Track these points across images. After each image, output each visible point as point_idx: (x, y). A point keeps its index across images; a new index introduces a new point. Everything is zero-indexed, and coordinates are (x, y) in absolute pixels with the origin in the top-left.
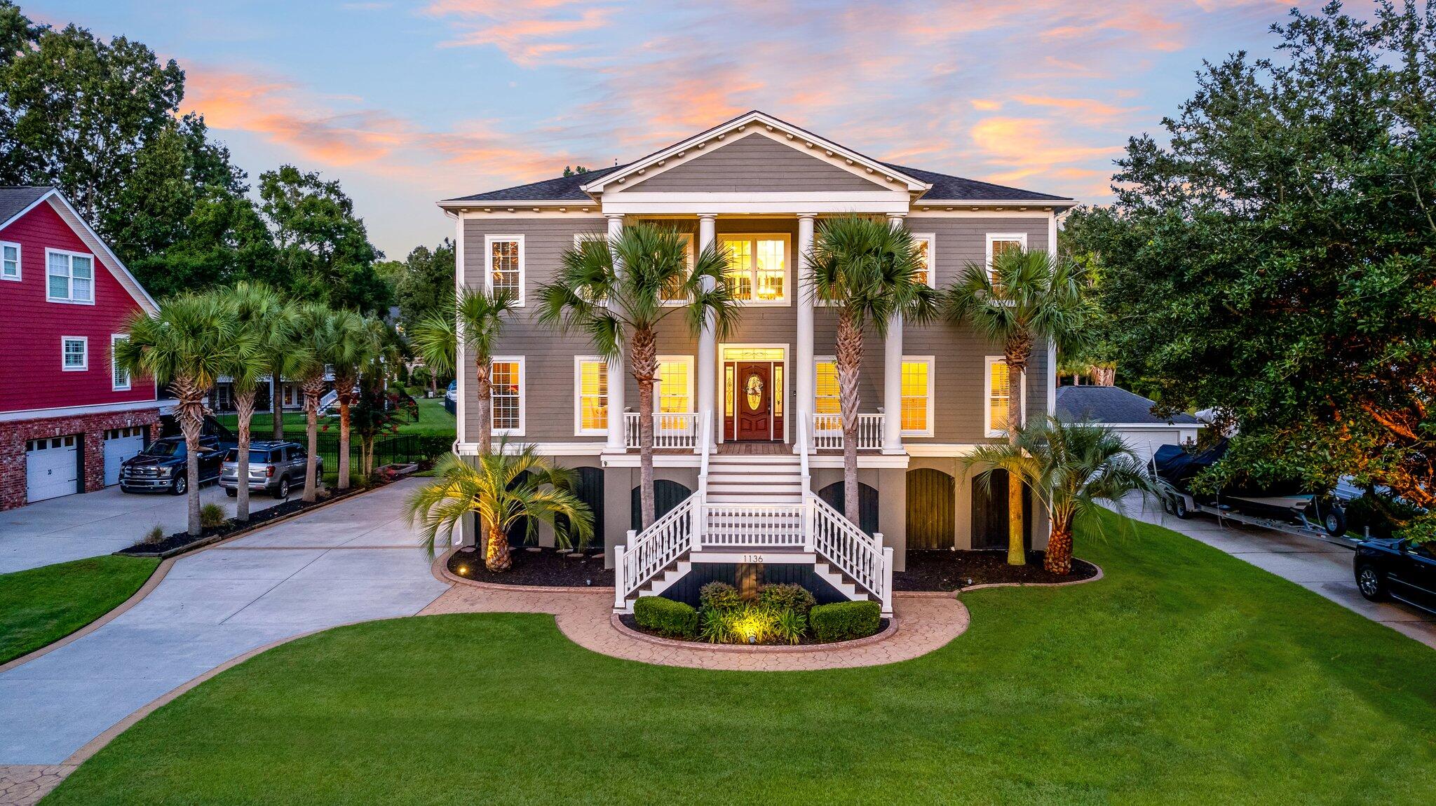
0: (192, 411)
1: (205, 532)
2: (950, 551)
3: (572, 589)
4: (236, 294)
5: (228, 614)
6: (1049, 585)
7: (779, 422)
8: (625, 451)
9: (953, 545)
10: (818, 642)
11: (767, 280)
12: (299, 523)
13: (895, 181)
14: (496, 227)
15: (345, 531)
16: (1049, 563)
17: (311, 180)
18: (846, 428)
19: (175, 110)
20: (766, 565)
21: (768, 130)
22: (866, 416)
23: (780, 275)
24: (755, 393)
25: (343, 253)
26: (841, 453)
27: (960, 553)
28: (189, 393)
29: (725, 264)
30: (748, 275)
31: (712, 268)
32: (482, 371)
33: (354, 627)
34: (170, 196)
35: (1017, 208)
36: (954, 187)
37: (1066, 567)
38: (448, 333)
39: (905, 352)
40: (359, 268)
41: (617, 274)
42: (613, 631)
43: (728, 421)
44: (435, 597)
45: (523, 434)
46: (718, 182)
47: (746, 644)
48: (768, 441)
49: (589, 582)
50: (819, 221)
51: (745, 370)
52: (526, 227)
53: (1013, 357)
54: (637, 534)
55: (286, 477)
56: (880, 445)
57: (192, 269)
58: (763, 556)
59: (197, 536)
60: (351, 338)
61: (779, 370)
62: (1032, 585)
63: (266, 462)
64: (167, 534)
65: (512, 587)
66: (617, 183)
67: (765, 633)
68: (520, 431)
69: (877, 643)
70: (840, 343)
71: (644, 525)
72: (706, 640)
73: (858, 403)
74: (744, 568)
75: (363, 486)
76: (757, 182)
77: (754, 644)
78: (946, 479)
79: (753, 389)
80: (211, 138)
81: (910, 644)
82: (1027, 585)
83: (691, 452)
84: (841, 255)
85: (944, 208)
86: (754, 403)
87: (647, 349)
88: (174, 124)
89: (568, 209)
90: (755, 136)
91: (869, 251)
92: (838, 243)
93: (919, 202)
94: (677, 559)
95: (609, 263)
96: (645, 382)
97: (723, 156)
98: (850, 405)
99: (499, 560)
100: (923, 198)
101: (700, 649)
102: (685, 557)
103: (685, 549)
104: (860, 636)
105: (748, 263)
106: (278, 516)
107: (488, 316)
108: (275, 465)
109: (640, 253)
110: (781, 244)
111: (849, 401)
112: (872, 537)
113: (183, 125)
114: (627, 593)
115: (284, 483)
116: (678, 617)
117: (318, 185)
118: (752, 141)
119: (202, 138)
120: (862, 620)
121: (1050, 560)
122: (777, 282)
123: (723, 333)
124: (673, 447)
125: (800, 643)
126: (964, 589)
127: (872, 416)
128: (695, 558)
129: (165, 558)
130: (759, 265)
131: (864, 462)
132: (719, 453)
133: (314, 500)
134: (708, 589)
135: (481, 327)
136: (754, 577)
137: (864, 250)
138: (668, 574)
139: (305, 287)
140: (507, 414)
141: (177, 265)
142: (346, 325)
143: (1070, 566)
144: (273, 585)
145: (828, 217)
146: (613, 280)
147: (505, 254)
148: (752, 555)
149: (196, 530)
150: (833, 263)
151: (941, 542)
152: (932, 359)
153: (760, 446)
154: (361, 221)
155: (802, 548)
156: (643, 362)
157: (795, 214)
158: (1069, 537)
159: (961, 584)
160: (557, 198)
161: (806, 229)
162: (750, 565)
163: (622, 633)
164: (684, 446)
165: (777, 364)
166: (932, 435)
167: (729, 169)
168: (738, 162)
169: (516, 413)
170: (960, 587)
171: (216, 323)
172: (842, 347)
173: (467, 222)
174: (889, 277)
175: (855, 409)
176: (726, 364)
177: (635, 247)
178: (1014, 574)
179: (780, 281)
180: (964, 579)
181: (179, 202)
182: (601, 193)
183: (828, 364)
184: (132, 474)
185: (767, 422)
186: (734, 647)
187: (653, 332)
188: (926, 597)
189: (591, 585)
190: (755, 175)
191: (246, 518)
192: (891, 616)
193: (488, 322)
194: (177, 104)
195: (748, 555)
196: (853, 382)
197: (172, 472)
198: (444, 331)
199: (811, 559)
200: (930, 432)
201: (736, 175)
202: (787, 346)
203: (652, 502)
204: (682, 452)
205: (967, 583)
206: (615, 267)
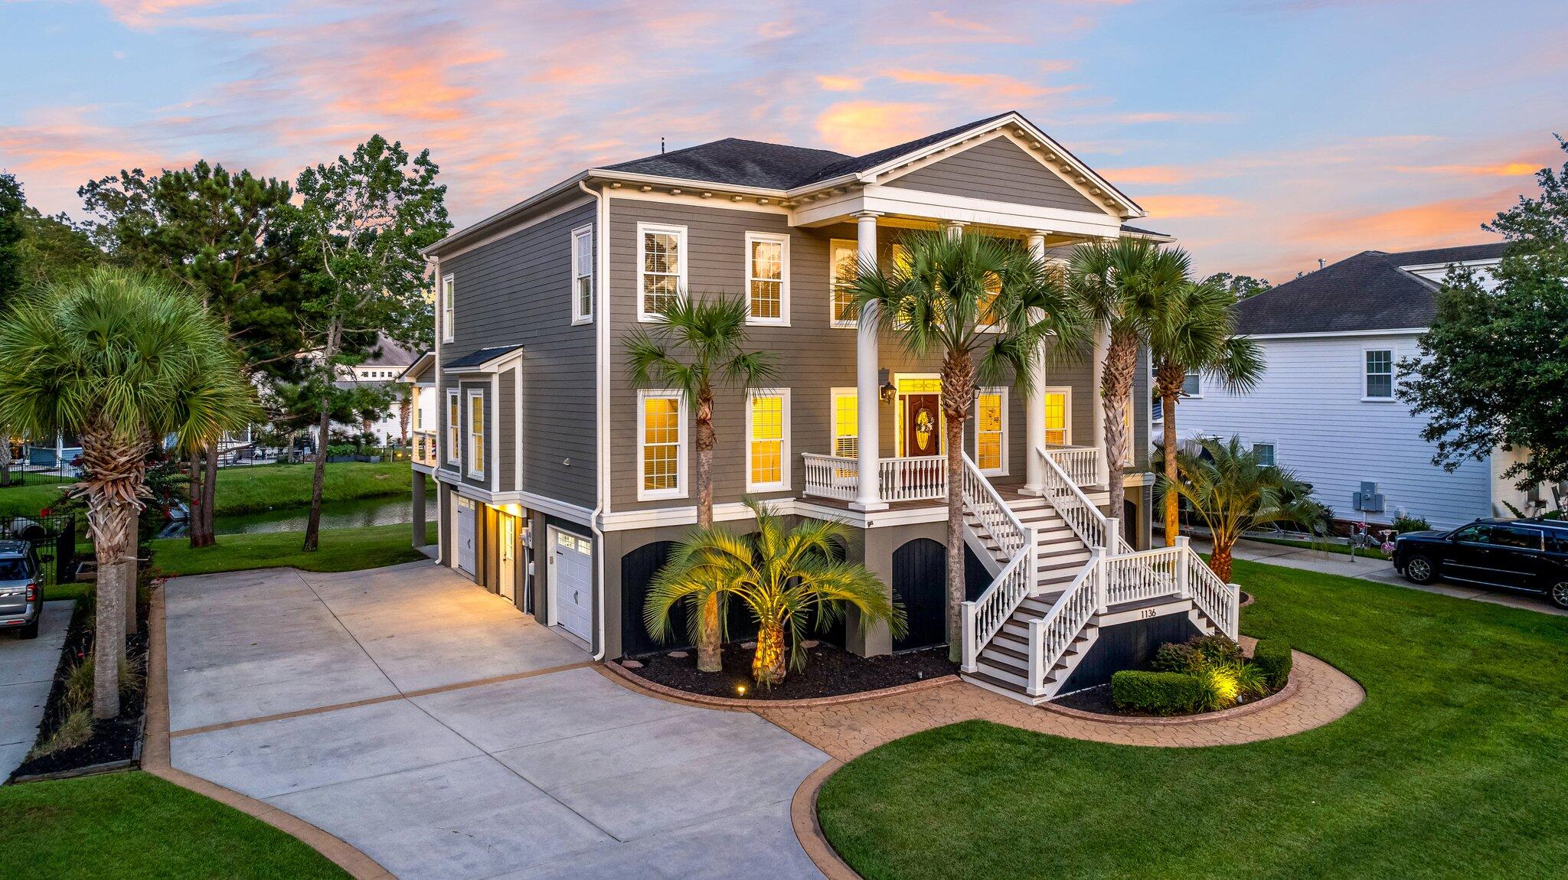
8: (887, 507)
14: (649, 213)
21: (1016, 135)
45: (685, 495)
46: (972, 186)
47: (1241, 704)
49: (920, 676)
51: (914, 404)
52: (690, 217)
58: (1155, 609)
66: (885, 174)
67: (1238, 688)
68: (680, 491)
76: (1004, 190)
77: (1245, 703)
79: (926, 426)
86: (923, 441)
90: (1003, 139)
97: (974, 157)
102: (1093, 623)
118: (999, 145)
128: (1104, 622)
140: (662, 469)
147: (659, 254)
148: (1147, 610)
152: (1069, 389)
155: (1179, 595)
167: (981, 173)
168: (988, 166)
169: (673, 467)
173: (613, 203)
176: (900, 398)
195: (1144, 610)
199: (1188, 606)
201: (986, 181)
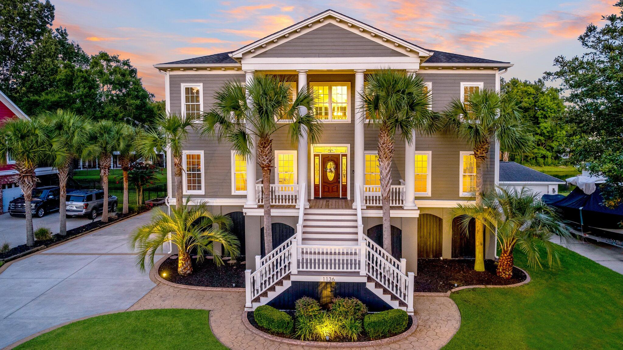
0: (26, 179)
1: (37, 244)
2: (440, 259)
3: (224, 289)
4: (57, 116)
5: (17, 307)
6: (501, 287)
7: (345, 187)
8: (256, 206)
9: (441, 256)
10: (369, 340)
11: (338, 108)
12: (95, 235)
13: (411, 51)
14: (187, 79)
15: (115, 242)
16: (499, 272)
17: (115, 59)
18: (384, 196)
19: (51, 25)
20: (337, 283)
21: (337, 21)
22: (394, 187)
23: (344, 105)
24: (331, 171)
25: (130, 95)
26: (380, 208)
27: (445, 261)
28: (24, 170)
29: (312, 100)
30: (327, 105)
31: (305, 101)
32: (176, 160)
33: (84, 322)
34: (48, 66)
35: (478, 68)
36: (441, 57)
37: (509, 275)
38: (157, 139)
39: (417, 149)
40: (138, 102)
41: (249, 105)
42: (242, 327)
43: (316, 187)
44: (144, 293)
45: (204, 193)
46: (309, 51)
47: (323, 341)
48: (339, 198)
49: (234, 285)
50: (367, 75)
51: (326, 159)
52: (204, 79)
53: (478, 153)
54: (262, 258)
55: (94, 208)
56: (402, 203)
57: (51, 102)
58: (335, 278)
59: (31, 246)
60: (124, 138)
61: (344, 158)
62: (491, 286)
63: (83, 201)
64: (11, 247)
65: (190, 287)
66: (250, 52)
67: (335, 332)
68: (202, 192)
69: (406, 339)
70: (380, 146)
71: (266, 252)
72: (298, 338)
73: (391, 181)
74: (323, 285)
75: (136, 212)
76: (331, 51)
77: (329, 341)
78: (438, 220)
79: (330, 169)
80: (70, 39)
81: (427, 339)
82: (489, 286)
83: (294, 207)
84: (382, 94)
85: (437, 68)
86: (331, 176)
87: (267, 149)
88: (50, 31)
89: (226, 69)
90: (330, 25)
91: (398, 91)
92: (380, 85)
93: (424, 64)
94: (283, 278)
95: (244, 98)
96: (266, 169)
97: (311, 36)
98: (386, 182)
99: (185, 269)
100: (426, 62)
101: (295, 345)
102: (288, 277)
103: (287, 272)
104: (396, 334)
105: (327, 100)
106: (85, 231)
107: (180, 129)
108: (89, 203)
109: (261, 92)
110: (345, 88)
111: (385, 180)
112: (400, 261)
113: (56, 33)
114: (253, 298)
115: (94, 211)
116: (281, 324)
117: (118, 61)
118: (327, 28)
119: (66, 39)
120: (397, 325)
121: (501, 270)
122: (343, 109)
123: (312, 139)
124: (284, 204)
125: (359, 340)
126: (453, 290)
127: (398, 187)
128: (293, 278)
129: (6, 262)
130: (333, 100)
131: (394, 214)
132: (310, 208)
133: (107, 221)
134: (300, 302)
135: (175, 136)
136: (329, 290)
137: (395, 90)
138: (277, 288)
139: (110, 112)
140: (194, 183)
141: (44, 100)
142: (122, 132)
143: (511, 274)
144: (56, 283)
145: (373, 73)
146: (246, 108)
147: (192, 95)
148: (328, 277)
149: (30, 244)
150: (377, 98)
151: (435, 254)
152: (430, 152)
153: (334, 201)
154: (140, 79)
155: (359, 272)
156: (264, 157)
157: (352, 70)
158: (512, 257)
159: (451, 286)
160: (220, 62)
161: (359, 80)
162: (327, 283)
163: (247, 328)
164: (291, 204)
165: (343, 155)
166: (430, 195)
167: (315, 44)
168: (320, 40)
169: (199, 182)
170: (451, 289)
171: (37, 132)
172: (381, 148)
173: (171, 76)
174: (412, 106)
175: (389, 184)
176: (315, 155)
177: (258, 89)
178: (480, 279)
179: (345, 108)
180: (451, 282)
181: (52, 69)
182: (241, 58)
183: (372, 156)
184: (15, 208)
185: (338, 188)
186: (316, 343)
187: (270, 139)
188: (431, 296)
189: (236, 286)
190: (329, 48)
191: (65, 234)
192: (413, 314)
193: (180, 131)
194: (51, 22)
195: (325, 277)
196: (388, 169)
197: (36, 206)
198: (155, 137)
199: (364, 280)
200: (429, 193)
201: (319, 48)
202: (349, 145)
203: (271, 238)
204: (289, 207)
205: (454, 285)
206: (248, 101)
